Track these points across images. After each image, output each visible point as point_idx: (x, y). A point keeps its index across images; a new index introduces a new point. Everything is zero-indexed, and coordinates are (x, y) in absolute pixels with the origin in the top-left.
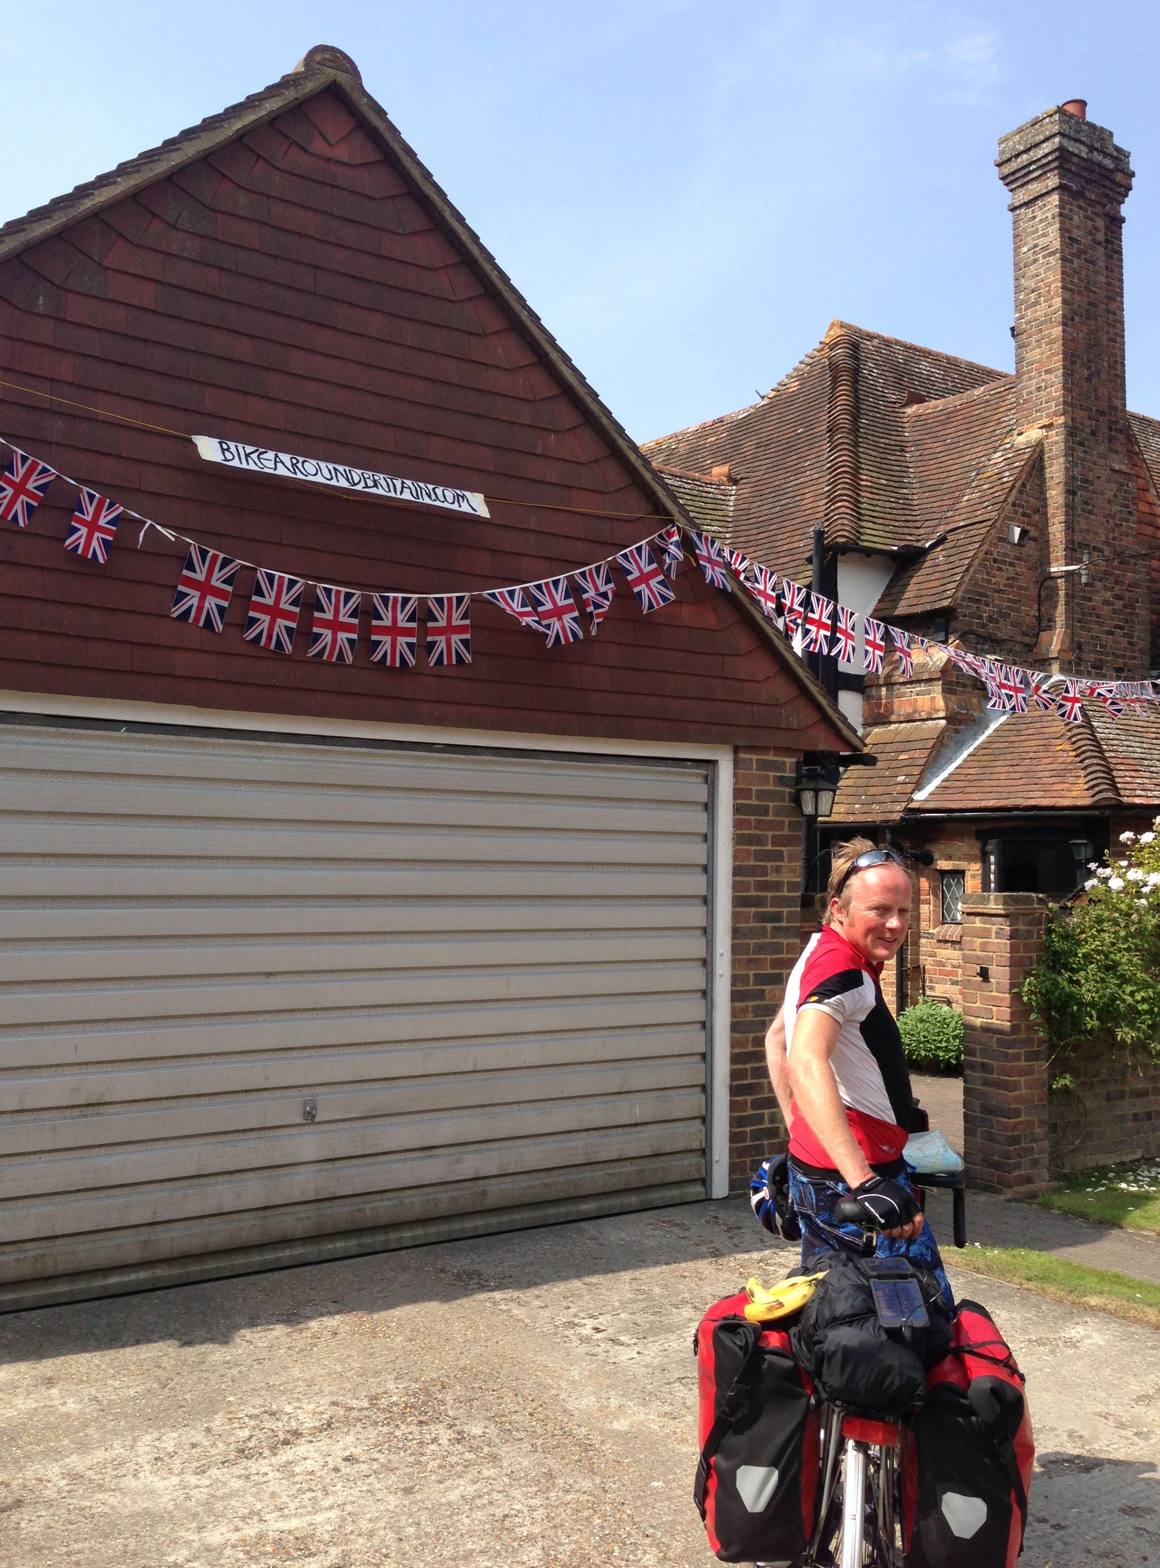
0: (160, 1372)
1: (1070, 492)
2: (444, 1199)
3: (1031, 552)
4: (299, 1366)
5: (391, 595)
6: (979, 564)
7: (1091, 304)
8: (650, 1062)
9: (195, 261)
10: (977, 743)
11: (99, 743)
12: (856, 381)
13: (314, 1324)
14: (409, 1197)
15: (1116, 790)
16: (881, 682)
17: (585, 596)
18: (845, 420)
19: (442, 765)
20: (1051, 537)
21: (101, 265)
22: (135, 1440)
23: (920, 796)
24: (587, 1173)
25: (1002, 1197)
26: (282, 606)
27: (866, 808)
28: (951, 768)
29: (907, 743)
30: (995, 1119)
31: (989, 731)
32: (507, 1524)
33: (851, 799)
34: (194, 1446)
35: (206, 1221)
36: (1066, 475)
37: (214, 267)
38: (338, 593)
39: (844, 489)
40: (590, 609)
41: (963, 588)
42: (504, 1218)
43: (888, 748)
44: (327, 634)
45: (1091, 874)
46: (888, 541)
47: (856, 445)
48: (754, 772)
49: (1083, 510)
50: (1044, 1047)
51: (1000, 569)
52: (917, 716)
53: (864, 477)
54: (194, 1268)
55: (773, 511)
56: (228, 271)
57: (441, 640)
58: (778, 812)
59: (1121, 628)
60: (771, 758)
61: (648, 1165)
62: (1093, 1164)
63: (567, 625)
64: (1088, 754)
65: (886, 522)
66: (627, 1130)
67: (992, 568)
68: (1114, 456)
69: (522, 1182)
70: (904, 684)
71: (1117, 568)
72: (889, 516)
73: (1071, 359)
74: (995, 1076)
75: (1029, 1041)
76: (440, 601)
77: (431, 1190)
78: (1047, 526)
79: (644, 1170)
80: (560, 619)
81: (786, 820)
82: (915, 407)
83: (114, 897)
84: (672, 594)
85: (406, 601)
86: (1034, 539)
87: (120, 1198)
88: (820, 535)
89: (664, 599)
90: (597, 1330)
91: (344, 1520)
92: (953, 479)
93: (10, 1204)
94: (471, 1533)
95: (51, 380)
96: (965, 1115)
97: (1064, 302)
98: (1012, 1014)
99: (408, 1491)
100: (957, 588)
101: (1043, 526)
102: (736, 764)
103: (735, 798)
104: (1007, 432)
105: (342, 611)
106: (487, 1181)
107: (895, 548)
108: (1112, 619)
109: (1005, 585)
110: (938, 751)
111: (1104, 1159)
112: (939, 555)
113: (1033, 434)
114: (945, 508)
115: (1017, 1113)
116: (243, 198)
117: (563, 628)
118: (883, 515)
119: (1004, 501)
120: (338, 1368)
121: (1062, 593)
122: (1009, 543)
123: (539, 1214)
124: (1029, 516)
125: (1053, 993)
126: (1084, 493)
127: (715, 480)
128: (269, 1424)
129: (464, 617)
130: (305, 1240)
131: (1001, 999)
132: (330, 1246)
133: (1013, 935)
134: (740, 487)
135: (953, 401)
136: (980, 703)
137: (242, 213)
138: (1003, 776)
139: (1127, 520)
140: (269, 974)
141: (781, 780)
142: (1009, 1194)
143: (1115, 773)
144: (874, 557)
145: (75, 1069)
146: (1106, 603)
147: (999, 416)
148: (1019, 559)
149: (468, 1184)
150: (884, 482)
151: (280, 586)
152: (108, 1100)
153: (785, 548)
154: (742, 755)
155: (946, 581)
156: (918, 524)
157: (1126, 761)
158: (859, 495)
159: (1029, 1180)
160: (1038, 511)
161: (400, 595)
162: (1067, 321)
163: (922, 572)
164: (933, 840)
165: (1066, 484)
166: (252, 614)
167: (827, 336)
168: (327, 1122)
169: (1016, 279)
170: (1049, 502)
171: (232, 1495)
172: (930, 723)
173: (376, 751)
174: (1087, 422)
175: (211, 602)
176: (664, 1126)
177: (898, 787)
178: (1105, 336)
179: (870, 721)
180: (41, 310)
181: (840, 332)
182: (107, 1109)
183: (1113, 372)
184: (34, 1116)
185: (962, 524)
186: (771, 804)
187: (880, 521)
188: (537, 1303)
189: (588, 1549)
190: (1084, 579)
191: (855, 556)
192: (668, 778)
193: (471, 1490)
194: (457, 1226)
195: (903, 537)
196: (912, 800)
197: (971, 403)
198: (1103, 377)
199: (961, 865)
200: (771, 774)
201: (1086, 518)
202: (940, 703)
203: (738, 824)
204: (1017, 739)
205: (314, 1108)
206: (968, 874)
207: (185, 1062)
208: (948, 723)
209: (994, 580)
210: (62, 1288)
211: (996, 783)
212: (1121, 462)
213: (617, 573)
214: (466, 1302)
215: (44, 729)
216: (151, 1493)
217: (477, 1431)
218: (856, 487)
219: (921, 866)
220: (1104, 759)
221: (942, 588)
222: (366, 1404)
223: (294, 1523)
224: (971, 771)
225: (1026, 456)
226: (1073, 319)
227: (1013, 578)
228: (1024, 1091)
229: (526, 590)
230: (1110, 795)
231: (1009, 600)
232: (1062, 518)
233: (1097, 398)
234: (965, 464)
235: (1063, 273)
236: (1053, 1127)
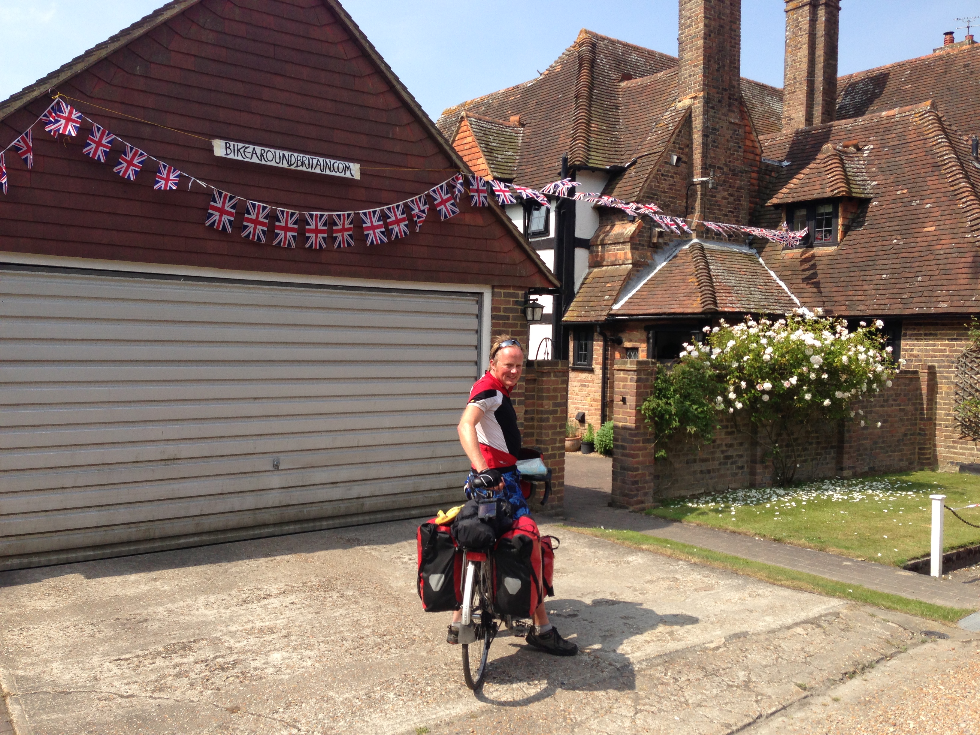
0: (206, 576)
1: (705, 136)
2: (343, 507)
3: (683, 170)
4: (271, 573)
5: (314, 213)
6: (654, 177)
7: (721, 26)
8: (447, 443)
9: (214, 45)
10: (649, 277)
11: (170, 286)
12: (592, 67)
13: (278, 558)
14: (327, 506)
15: (715, 304)
16: (599, 243)
17: (413, 213)
18: (584, 91)
19: (341, 296)
20: (694, 161)
21: (167, 48)
22: (196, 598)
23: (616, 307)
24: (415, 497)
25: (627, 511)
26: (260, 219)
27: (588, 314)
28: (634, 292)
29: (610, 278)
30: (626, 472)
31: (656, 271)
32: (359, 622)
33: (580, 309)
34: (223, 600)
35: (226, 515)
36: (703, 126)
37: (224, 47)
38: (287, 212)
39: (581, 132)
40: (415, 219)
41: (644, 191)
42: (372, 517)
43: (601, 280)
44: (282, 233)
45: (684, 349)
46: (604, 163)
47: (590, 106)
48: (502, 298)
49: (712, 146)
50: (653, 437)
51: (665, 180)
52: (617, 263)
53: (593, 125)
54: (221, 537)
55: (543, 144)
56: (230, 48)
57: (339, 235)
58: (515, 319)
59: (732, 212)
60: (511, 291)
61: (444, 493)
62: (678, 495)
63: (402, 228)
64: (704, 284)
65: (604, 152)
66: (435, 476)
67: (661, 179)
68: (732, 115)
69: (382, 500)
70: (610, 244)
71: (731, 179)
72: (606, 148)
73: (708, 58)
74: (627, 451)
75: (645, 434)
76: (339, 216)
77: (336, 502)
78: (692, 155)
79: (443, 496)
80: (398, 225)
81: (519, 323)
82: (626, 82)
83: (179, 361)
84: (457, 210)
85: (322, 216)
86: (685, 162)
87: (184, 504)
88: (565, 160)
89: (454, 212)
90: (410, 559)
91: (289, 622)
92: (643, 126)
93: (132, 505)
94: (343, 625)
95: (143, 107)
96: (613, 471)
97: (705, 25)
98: (636, 420)
99: (317, 613)
100: (640, 191)
101: (690, 155)
102: (493, 294)
103: (492, 312)
104: (673, 100)
105: (290, 221)
106: (365, 499)
107: (608, 167)
108: (727, 207)
109: (668, 189)
110: (627, 282)
111: (683, 493)
112: (632, 172)
113: (686, 102)
114: (637, 144)
115: (637, 469)
116: (237, 11)
117: (400, 230)
118: (602, 148)
119: (668, 141)
120: (289, 573)
121: (699, 193)
122: (670, 164)
123: (389, 515)
124: (682, 149)
125: (657, 409)
126: (713, 136)
127: (512, 124)
128: (257, 592)
129: (351, 223)
130: (275, 525)
131: (631, 413)
132: (287, 528)
133: (638, 380)
134: (526, 128)
135: (647, 80)
136: (652, 255)
137: (237, 19)
138: (660, 296)
139: (737, 151)
140: (255, 399)
141: (516, 303)
142: (631, 509)
143: (716, 295)
144: (596, 172)
145: (162, 443)
146: (724, 198)
147: (670, 90)
148: (676, 173)
149: (355, 500)
150: (605, 128)
151: (259, 209)
152: (178, 457)
153: (548, 166)
154: (496, 290)
155: (635, 186)
156: (622, 153)
157: (725, 288)
158: (589, 136)
159: (642, 502)
160: (688, 146)
161: (319, 213)
162: (707, 36)
163: (623, 181)
164: (622, 331)
165: (703, 131)
166: (245, 223)
167: (578, 38)
168: (285, 470)
169: (680, 11)
170: (694, 141)
171: (240, 615)
172: (623, 266)
173: (308, 289)
174: (716, 95)
175: (225, 218)
176: (454, 474)
177: (605, 302)
178: (728, 45)
179: (593, 265)
180: (138, 73)
181: (585, 36)
182: (178, 462)
183: (733, 65)
184: (142, 464)
185: (646, 153)
186: (511, 315)
187: (601, 151)
188: (384, 550)
189: (391, 629)
190: (710, 186)
191: (586, 172)
192: (457, 302)
193: (345, 612)
194: (349, 520)
195: (613, 160)
196: (612, 309)
197: (655, 82)
198: (726, 68)
199: (636, 344)
200: (511, 299)
201: (714, 150)
202: (629, 255)
203: (493, 325)
204: (670, 275)
205: (278, 462)
206: (640, 350)
207: (215, 440)
208: (633, 266)
209: (661, 186)
210: (158, 544)
211: (655, 300)
212: (736, 118)
213: (429, 200)
214: (351, 550)
215: (143, 279)
216: (205, 615)
217: (350, 593)
218: (588, 131)
219: (616, 345)
220: (712, 287)
221: (632, 191)
222: (301, 585)
223: (267, 624)
224: (644, 293)
225: (682, 115)
226: (710, 35)
227: (672, 185)
228: (641, 459)
229: (382, 211)
230: (712, 306)
231: (670, 197)
232: (700, 151)
233: (722, 81)
234: (650, 118)
235: (705, 8)
236: (657, 477)
